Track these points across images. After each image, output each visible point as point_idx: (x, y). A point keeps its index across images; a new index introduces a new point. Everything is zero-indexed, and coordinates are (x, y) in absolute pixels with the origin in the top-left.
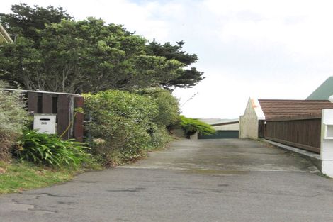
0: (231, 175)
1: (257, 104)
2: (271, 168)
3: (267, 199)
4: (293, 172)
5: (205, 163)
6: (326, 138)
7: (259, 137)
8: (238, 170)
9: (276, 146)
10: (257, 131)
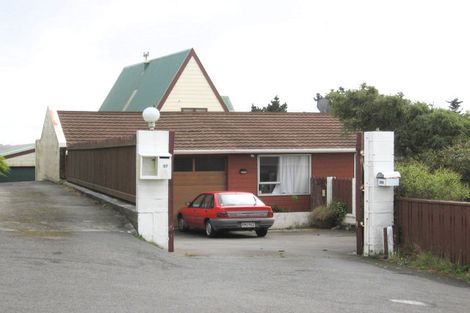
0: (59, 238)
1: (56, 118)
2: (91, 227)
3: (101, 270)
4: (112, 232)
5: (29, 221)
6: (142, 177)
7: (61, 178)
8: (62, 230)
9: (83, 193)
10: (58, 168)
